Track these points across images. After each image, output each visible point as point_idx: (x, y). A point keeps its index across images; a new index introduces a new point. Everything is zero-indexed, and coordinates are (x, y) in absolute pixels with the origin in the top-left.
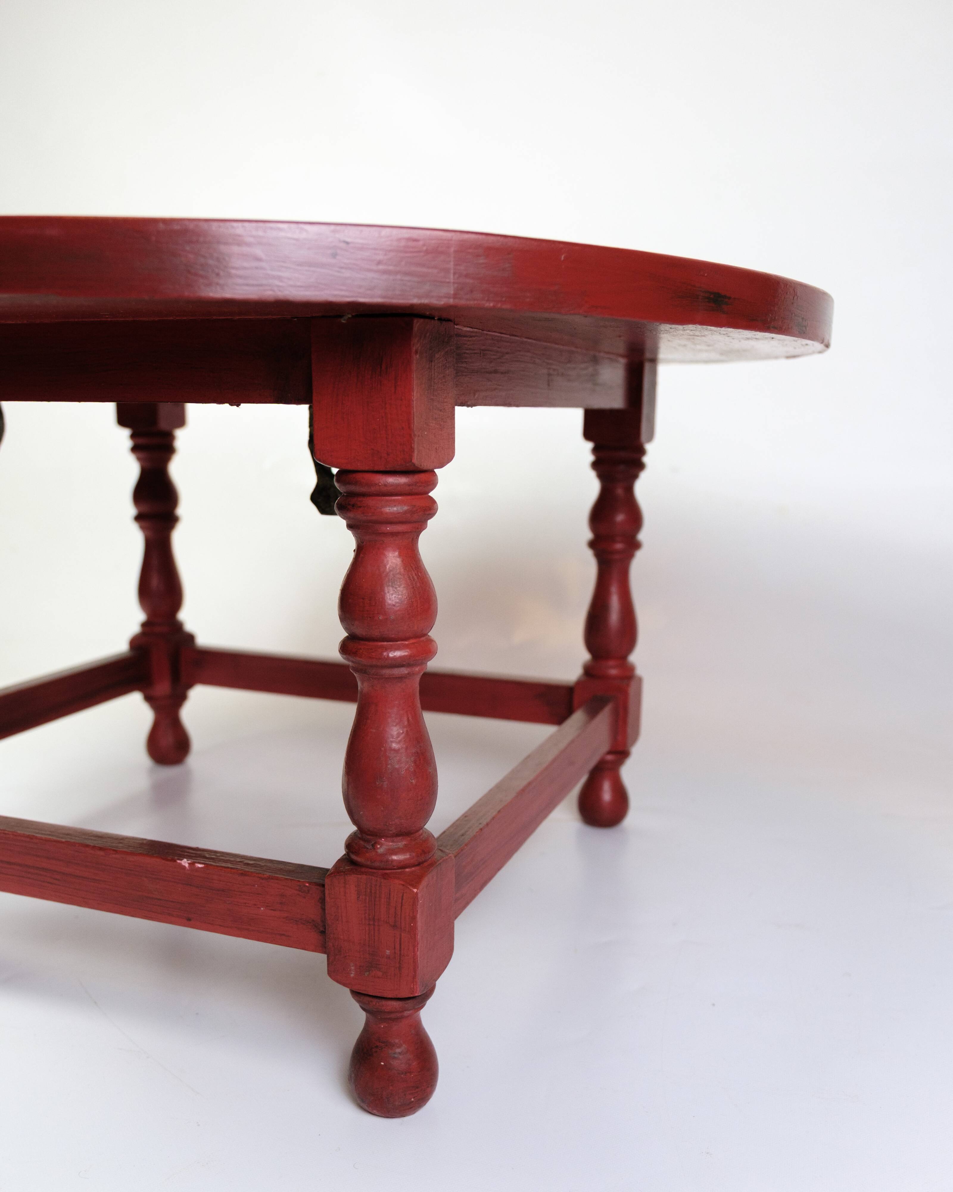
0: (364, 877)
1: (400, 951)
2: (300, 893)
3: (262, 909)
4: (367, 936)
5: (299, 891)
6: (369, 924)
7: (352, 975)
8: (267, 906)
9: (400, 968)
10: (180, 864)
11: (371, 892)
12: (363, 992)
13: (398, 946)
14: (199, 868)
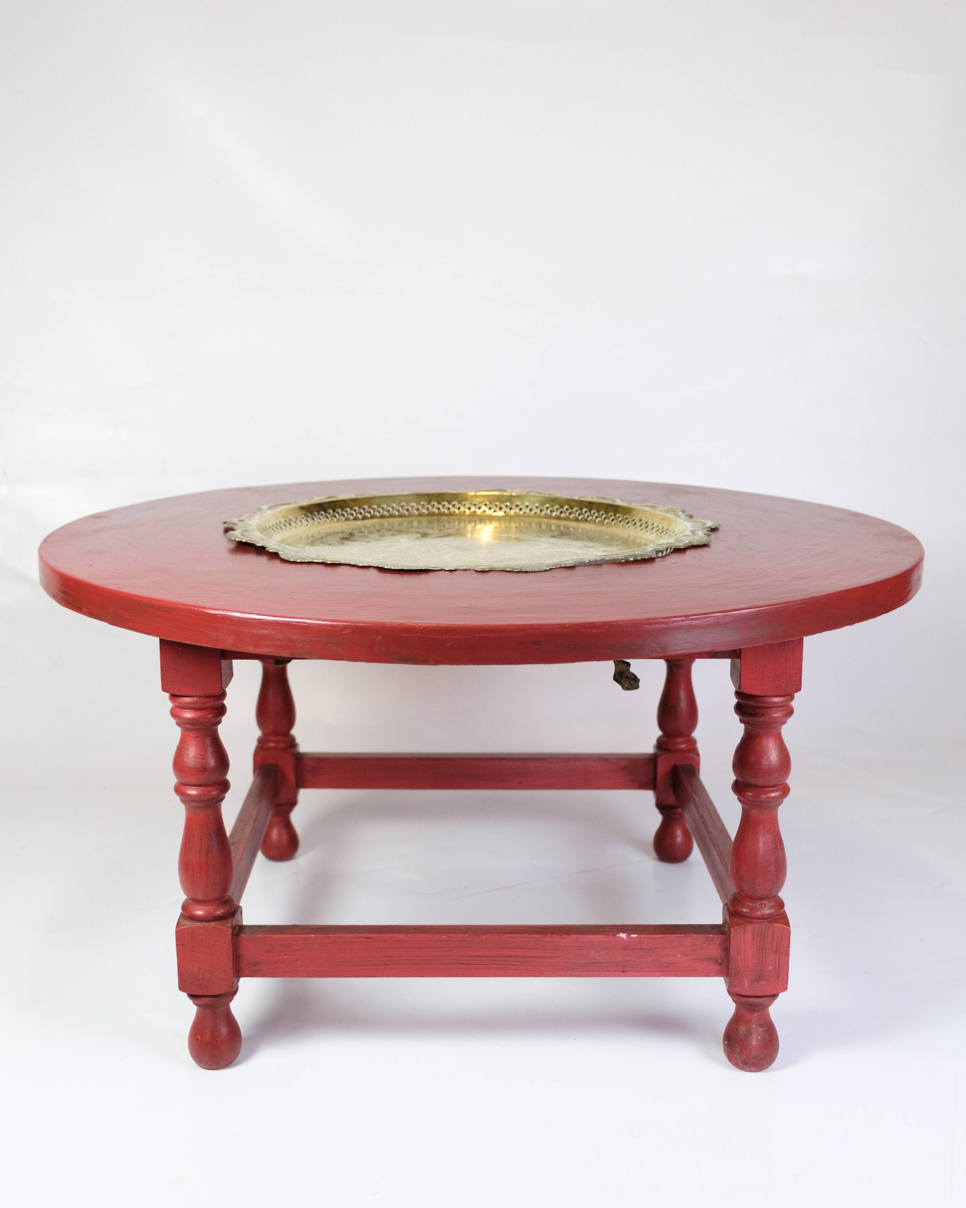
0: (758, 925)
1: (779, 965)
2: (707, 942)
3: (678, 956)
4: (757, 960)
5: (706, 941)
6: (759, 953)
7: (746, 986)
8: (682, 954)
9: (778, 976)
10: (620, 937)
11: (762, 934)
12: (753, 995)
13: (777, 964)
14: (634, 937)
